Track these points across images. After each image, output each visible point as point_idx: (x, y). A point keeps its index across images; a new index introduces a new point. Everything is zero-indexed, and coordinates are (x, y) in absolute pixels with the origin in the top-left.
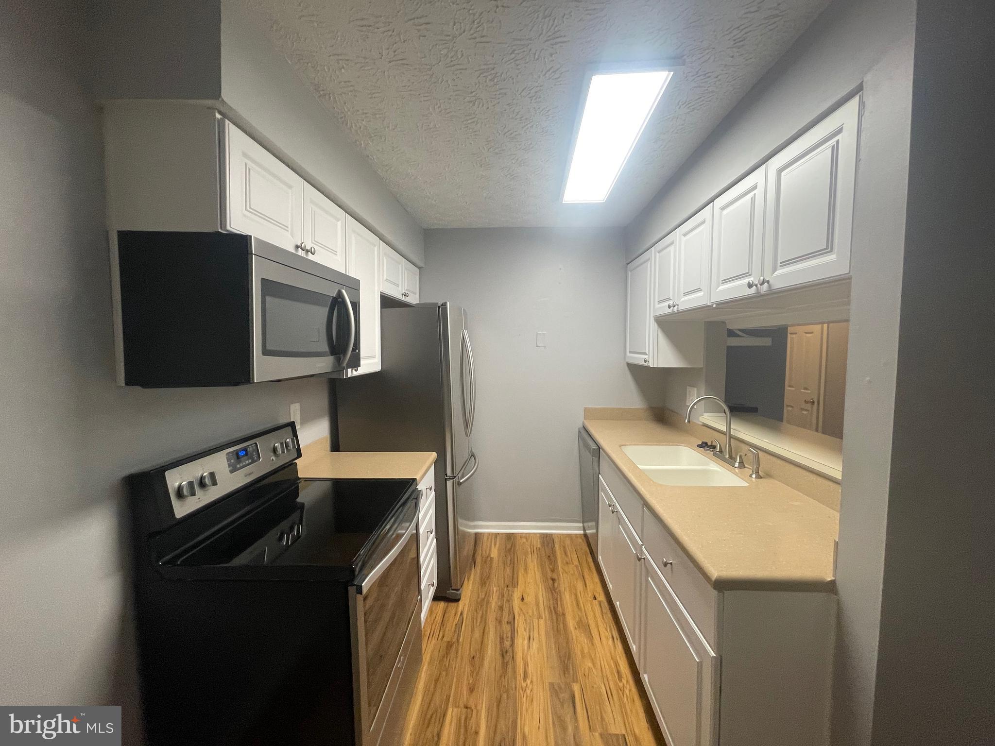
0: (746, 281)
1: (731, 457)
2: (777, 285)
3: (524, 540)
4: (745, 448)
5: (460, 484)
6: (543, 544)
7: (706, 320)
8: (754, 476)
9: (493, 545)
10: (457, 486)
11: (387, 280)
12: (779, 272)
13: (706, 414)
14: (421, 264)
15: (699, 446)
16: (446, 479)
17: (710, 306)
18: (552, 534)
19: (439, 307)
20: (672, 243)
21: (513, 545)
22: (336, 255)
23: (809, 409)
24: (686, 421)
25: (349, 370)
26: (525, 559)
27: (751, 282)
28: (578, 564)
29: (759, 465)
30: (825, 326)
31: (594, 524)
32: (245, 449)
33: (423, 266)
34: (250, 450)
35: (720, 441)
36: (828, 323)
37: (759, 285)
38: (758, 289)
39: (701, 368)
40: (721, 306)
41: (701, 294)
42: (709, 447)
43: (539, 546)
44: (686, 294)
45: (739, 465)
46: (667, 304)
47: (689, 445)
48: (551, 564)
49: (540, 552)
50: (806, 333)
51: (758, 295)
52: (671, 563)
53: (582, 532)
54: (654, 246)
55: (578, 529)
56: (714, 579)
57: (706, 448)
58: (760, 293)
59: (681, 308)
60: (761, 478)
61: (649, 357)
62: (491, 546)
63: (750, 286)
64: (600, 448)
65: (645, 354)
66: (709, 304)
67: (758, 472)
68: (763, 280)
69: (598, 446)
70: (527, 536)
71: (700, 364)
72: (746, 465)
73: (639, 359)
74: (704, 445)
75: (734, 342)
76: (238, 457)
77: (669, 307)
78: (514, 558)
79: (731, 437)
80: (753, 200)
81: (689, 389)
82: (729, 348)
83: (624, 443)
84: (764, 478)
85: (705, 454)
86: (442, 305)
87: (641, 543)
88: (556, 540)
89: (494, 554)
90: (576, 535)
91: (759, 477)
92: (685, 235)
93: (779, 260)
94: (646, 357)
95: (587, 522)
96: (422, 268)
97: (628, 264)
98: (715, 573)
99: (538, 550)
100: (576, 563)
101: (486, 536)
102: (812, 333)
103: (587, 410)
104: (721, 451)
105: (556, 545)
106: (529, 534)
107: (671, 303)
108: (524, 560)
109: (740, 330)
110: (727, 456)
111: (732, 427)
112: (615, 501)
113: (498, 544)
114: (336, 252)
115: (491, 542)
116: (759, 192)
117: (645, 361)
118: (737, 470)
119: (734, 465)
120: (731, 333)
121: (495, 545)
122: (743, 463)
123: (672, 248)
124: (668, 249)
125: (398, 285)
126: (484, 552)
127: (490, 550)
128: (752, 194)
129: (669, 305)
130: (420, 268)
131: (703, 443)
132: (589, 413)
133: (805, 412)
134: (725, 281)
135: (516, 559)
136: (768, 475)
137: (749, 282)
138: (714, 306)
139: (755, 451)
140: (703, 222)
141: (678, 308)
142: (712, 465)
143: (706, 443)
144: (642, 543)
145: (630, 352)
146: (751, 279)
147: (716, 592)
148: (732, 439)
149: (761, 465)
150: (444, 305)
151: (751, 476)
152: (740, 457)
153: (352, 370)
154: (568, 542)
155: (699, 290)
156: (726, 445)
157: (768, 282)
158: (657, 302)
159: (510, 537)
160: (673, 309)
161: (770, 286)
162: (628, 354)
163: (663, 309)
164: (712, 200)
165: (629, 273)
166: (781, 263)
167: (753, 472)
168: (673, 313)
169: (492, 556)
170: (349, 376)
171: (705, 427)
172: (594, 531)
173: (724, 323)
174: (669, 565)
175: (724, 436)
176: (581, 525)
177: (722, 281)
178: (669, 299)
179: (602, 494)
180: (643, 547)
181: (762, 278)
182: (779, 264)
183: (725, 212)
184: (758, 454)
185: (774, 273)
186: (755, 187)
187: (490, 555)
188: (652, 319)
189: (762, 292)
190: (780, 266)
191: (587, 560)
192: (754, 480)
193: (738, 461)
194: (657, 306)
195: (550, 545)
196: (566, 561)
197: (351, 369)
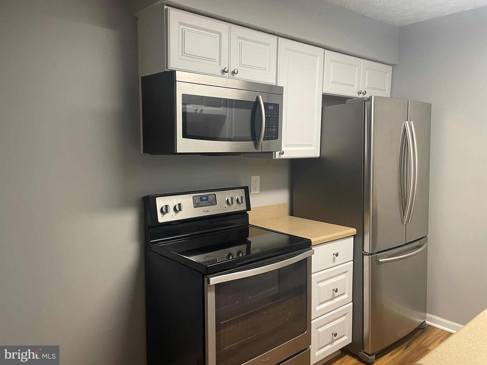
9: (438, 341)
11: (333, 82)
16: (363, 254)
19: (365, 101)
22: (266, 70)
25: (276, 154)
32: (207, 196)
33: (397, 63)
34: (210, 198)
62: (435, 341)
76: (202, 200)
86: (368, 99)
89: (433, 347)
96: (395, 64)
101: (438, 331)
114: (265, 69)
115: (439, 338)
121: (441, 341)
125: (351, 86)
126: (424, 343)
127: (432, 343)
130: (393, 65)
150: (370, 99)
153: (280, 153)
169: (430, 348)
170: (277, 158)
187: (428, 347)
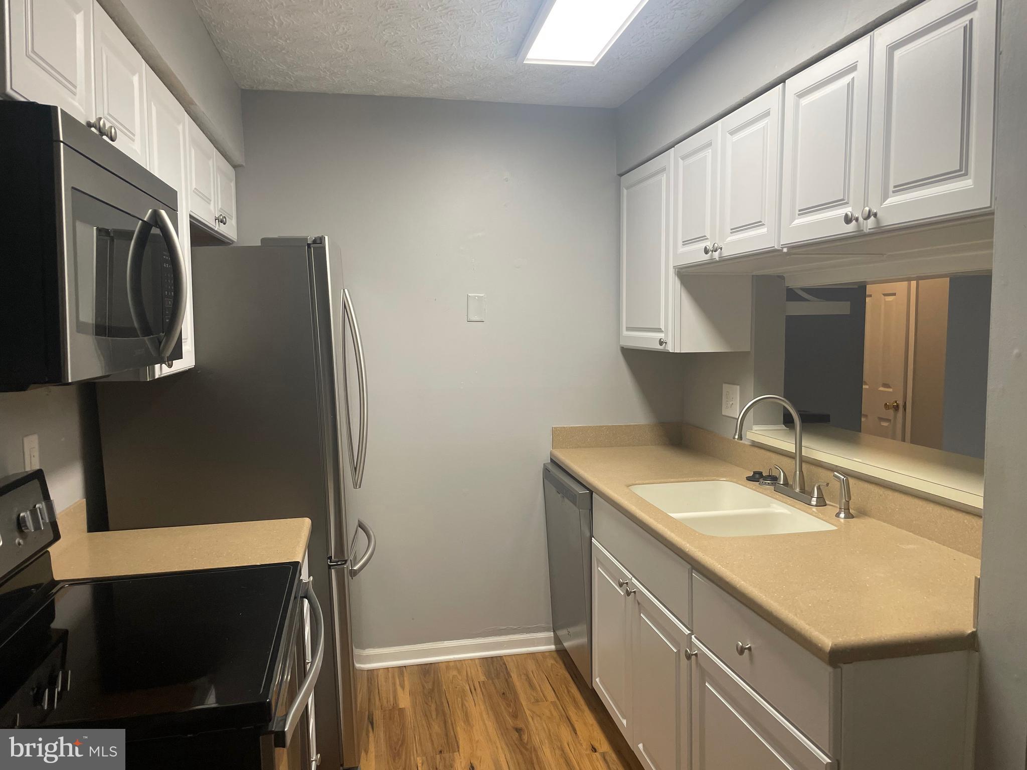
0: (841, 212)
1: (803, 490)
2: (889, 220)
3: (455, 673)
4: (824, 474)
5: (353, 573)
6: (488, 674)
7: (754, 273)
8: (842, 515)
9: (399, 688)
10: (350, 578)
11: (196, 190)
12: (893, 200)
13: (755, 428)
14: (239, 158)
15: (749, 479)
16: (330, 566)
17: (778, 250)
18: (501, 657)
19: (309, 245)
20: (709, 145)
21: (437, 683)
22: (134, 140)
23: (891, 418)
24: (737, 437)
25: (157, 366)
26: (463, 705)
27: (850, 214)
28: (556, 699)
29: (850, 498)
30: (914, 283)
31: (583, 628)
33: (244, 164)
35: (784, 468)
36: (918, 279)
37: (861, 219)
38: (859, 225)
39: (748, 353)
40: (795, 251)
41: (763, 230)
42: (765, 478)
43: (482, 678)
44: (735, 230)
45: (817, 500)
46: (702, 245)
47: (732, 477)
48: (509, 705)
49: (485, 688)
50: (885, 295)
51: (860, 235)
52: (749, 649)
53: (553, 647)
54: (673, 147)
55: (546, 642)
56: (828, 649)
57: (761, 480)
58: (863, 230)
59: (727, 253)
60: (853, 517)
61: (666, 335)
62: (395, 691)
63: (848, 220)
64: (591, 493)
65: (660, 330)
66: (776, 247)
67: (849, 509)
68: (870, 211)
69: (588, 489)
70: (458, 665)
71: (745, 345)
72: (827, 502)
73: (648, 341)
74: (756, 477)
75: (797, 309)
77: (706, 251)
78: (442, 703)
79: (803, 460)
80: (850, 86)
81: (726, 387)
82: (790, 319)
83: (634, 482)
84: (856, 517)
85: (761, 490)
86: (315, 242)
87: (687, 632)
88: (511, 666)
89: (404, 701)
90: (543, 653)
91: (849, 516)
92: (733, 133)
93: (892, 184)
94: (661, 336)
95: (562, 627)
96: (241, 166)
97: (621, 175)
98: (827, 642)
99: (483, 684)
100: (551, 696)
101: (381, 672)
102: (894, 294)
103: (555, 432)
104: (786, 483)
105: (512, 675)
106: (460, 661)
107: (709, 244)
108: (460, 705)
109: (804, 290)
110: (798, 490)
111: (803, 444)
112: (630, 576)
113: (407, 683)
114: (134, 136)
115: (394, 684)
116: (860, 75)
117: (661, 343)
118: (814, 509)
119: (811, 502)
120: (792, 295)
121: (403, 687)
122: (823, 497)
123: (708, 153)
124: (701, 155)
125: (208, 201)
126: (385, 701)
127: (395, 697)
128: (846, 80)
129: (706, 248)
130: (235, 167)
131: (755, 473)
132: (560, 436)
133: (885, 424)
134: (804, 212)
135: (445, 704)
136: (863, 513)
137: (846, 215)
138: (785, 250)
139: (843, 477)
140: (767, 114)
141: (720, 253)
142: (774, 505)
143: (760, 474)
144: (689, 632)
145: (628, 329)
146: (848, 210)
147: (830, 669)
148: (804, 465)
149: (852, 497)
150: (319, 241)
151: (838, 515)
152: (819, 489)
153: (161, 365)
154: (531, 666)
155: (758, 224)
156: (796, 472)
157: (875, 215)
158: (680, 243)
159: (426, 670)
160: (712, 255)
161: (878, 221)
162: (625, 333)
163: (695, 254)
164: (782, 80)
165: (625, 191)
166: (895, 187)
167: (840, 509)
168: (712, 262)
169: (402, 705)
170: (157, 377)
171: (756, 449)
172: (584, 640)
173: (781, 278)
174: (746, 651)
175: (792, 462)
176: (552, 634)
177: (800, 211)
178: (703, 238)
179: (598, 571)
180: (693, 636)
181: (867, 209)
182: (891, 189)
183: (805, 101)
184: (847, 480)
185: (884, 202)
186: (853, 68)
187: (398, 705)
188: (671, 271)
189: (866, 231)
190: (894, 192)
191: (569, 691)
192: (842, 520)
193: (816, 495)
194: (682, 249)
195: (502, 674)
196: (534, 697)
197: (159, 365)
